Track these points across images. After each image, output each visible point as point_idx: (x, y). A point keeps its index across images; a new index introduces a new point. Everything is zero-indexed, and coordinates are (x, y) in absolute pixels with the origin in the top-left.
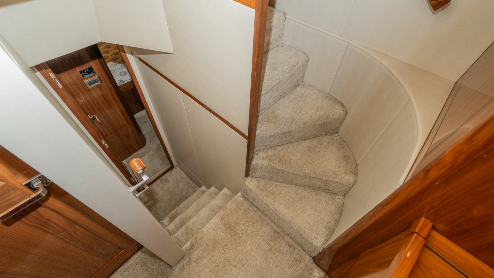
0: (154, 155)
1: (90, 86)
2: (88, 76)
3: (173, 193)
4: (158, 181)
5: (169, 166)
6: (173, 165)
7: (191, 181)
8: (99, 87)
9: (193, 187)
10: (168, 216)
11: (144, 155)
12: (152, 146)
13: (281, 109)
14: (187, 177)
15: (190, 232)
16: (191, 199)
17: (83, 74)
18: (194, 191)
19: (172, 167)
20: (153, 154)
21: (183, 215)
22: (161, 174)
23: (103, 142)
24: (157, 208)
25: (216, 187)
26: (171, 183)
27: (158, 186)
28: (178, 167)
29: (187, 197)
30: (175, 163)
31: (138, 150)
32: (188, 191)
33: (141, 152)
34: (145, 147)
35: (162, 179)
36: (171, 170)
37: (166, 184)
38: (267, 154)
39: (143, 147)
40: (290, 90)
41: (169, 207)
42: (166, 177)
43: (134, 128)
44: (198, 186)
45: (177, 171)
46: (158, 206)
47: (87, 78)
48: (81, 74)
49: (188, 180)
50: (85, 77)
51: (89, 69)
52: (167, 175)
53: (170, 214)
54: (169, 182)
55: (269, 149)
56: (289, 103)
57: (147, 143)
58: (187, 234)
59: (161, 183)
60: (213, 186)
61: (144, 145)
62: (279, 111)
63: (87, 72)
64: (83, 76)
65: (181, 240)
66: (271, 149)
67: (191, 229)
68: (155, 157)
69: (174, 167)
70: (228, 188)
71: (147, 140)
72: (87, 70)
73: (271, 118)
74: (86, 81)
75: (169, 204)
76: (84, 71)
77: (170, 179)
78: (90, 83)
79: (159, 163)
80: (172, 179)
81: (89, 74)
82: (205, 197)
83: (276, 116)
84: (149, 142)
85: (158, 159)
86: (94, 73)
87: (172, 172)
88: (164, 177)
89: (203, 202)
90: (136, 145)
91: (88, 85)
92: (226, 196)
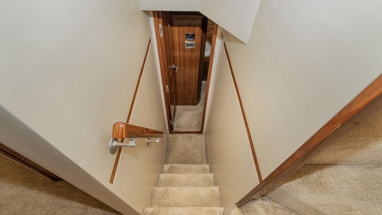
0: (197, 116)
1: (187, 46)
2: (189, 39)
3: (187, 151)
4: (186, 135)
5: (199, 130)
6: (202, 132)
7: (205, 153)
8: (192, 50)
9: (203, 158)
10: (171, 165)
11: (191, 111)
12: (200, 108)
13: (336, 179)
14: (205, 148)
15: (166, 196)
16: (194, 167)
17: (187, 36)
18: (201, 163)
19: (201, 132)
20: (196, 114)
21: (176, 175)
22: (191, 131)
23: (167, 87)
24: (171, 152)
25: (214, 177)
26: (191, 143)
27: (183, 138)
28: (204, 136)
29: (193, 163)
30: (204, 131)
31: (191, 105)
32: (197, 158)
33: (191, 107)
34: (195, 106)
35: (188, 135)
36: (199, 133)
37: (189, 140)
38: (275, 211)
39: (194, 105)
40: (371, 163)
41: (178, 158)
42: (192, 136)
43: (197, 89)
44: (207, 160)
45: (201, 137)
46: (173, 151)
47: (188, 41)
48: (186, 36)
49: (204, 150)
50: (187, 39)
51: (192, 35)
52: (194, 135)
53: (172, 165)
54: (191, 141)
55: (283, 207)
56: (355, 179)
57: (199, 104)
58: (162, 197)
59: (186, 137)
60: (213, 173)
61: (196, 104)
62: (331, 179)
63: (190, 36)
64: (186, 38)
65: (156, 196)
66: (285, 210)
67: (168, 195)
68: (196, 117)
69: (202, 133)
70: (220, 189)
71: (200, 102)
72: (191, 35)
73: (313, 180)
74: (186, 42)
75: (180, 156)
76: (189, 34)
77: (193, 139)
78: (188, 45)
79: (195, 123)
80: (195, 140)
81: (191, 38)
82: (201, 176)
83: (321, 182)
84: (200, 104)
85: (197, 120)
86: (194, 39)
87: (198, 135)
88: (191, 135)
89: (196, 180)
90: (191, 101)
91: (186, 45)
92: (213, 195)
